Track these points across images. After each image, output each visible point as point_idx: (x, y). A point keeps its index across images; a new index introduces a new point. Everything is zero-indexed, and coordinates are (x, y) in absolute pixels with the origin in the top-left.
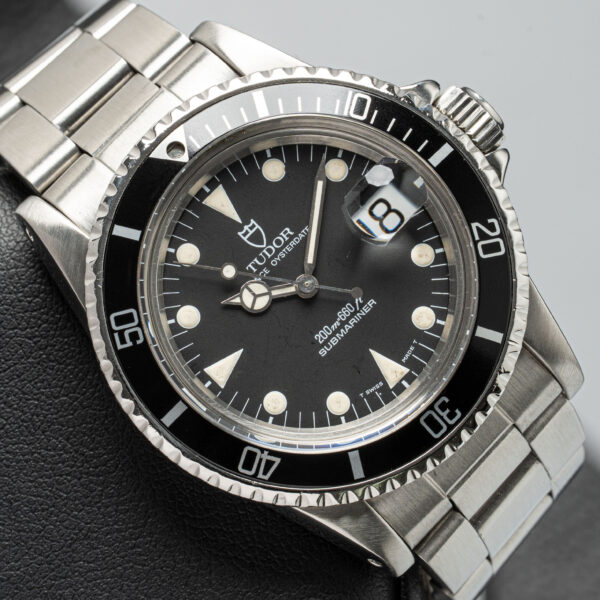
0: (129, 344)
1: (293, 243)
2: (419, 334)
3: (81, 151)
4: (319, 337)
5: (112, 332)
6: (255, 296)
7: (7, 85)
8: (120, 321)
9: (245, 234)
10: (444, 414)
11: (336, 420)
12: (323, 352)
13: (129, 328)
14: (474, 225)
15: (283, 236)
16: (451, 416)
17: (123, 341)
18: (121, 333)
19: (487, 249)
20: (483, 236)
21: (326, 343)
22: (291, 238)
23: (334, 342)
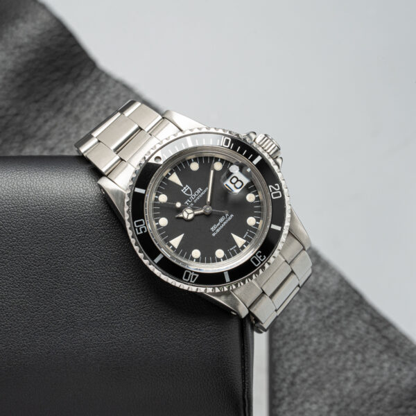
0: (141, 232)
1: (202, 194)
2: (250, 227)
3: (122, 160)
4: (212, 229)
5: (135, 228)
6: (188, 214)
7: (93, 134)
8: (138, 224)
9: (184, 191)
10: (260, 257)
11: (219, 260)
12: (214, 235)
13: (141, 226)
14: (270, 186)
15: (198, 191)
16: (262, 258)
17: (139, 231)
18: (138, 228)
19: (275, 195)
20: (273, 190)
21: (215, 231)
22: (201, 192)
23: (218, 230)
